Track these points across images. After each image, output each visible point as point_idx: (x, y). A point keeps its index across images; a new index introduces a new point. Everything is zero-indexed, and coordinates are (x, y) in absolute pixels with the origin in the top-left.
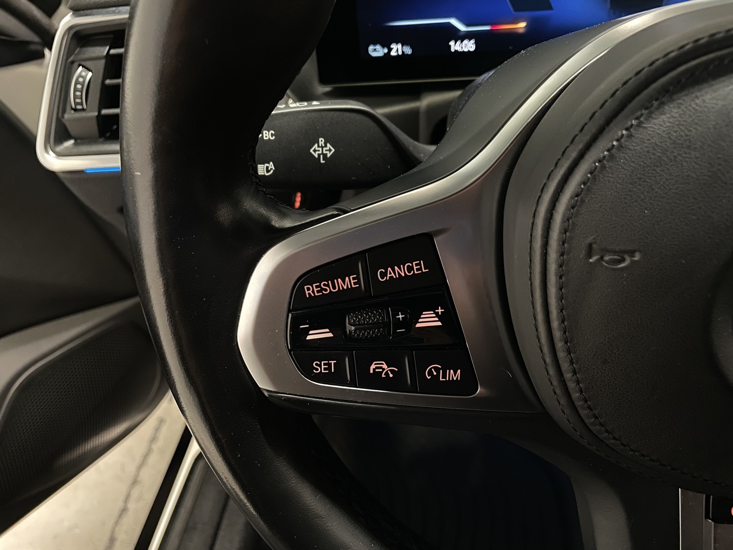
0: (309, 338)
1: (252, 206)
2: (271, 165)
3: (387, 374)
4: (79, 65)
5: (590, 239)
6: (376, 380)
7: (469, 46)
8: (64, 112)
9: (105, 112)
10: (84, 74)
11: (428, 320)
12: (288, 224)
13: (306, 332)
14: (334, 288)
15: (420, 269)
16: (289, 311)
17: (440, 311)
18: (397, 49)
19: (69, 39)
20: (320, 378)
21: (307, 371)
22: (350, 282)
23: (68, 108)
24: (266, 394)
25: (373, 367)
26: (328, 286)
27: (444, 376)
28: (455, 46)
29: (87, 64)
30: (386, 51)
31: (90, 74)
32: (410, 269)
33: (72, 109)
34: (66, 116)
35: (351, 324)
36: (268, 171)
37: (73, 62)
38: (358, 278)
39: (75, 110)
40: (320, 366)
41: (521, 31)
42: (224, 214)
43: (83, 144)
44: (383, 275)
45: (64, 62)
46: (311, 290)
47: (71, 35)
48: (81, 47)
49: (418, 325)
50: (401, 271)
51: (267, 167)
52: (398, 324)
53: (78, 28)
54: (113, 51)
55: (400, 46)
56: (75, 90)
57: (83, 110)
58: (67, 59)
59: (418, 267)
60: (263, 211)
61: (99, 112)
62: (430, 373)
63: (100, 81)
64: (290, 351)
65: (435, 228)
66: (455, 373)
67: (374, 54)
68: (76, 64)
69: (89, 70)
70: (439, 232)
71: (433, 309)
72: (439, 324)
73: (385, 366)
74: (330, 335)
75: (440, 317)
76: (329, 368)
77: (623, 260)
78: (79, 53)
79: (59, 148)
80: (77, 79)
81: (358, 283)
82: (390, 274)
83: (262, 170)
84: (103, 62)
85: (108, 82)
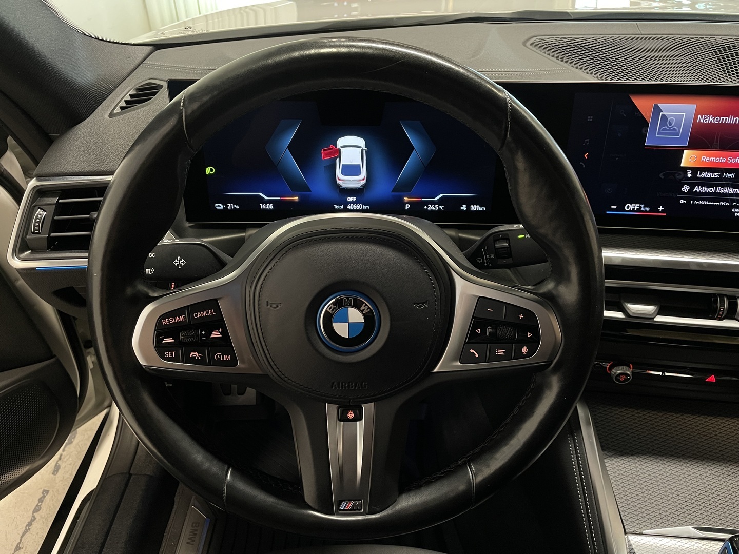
0: (163, 342)
1: (141, 288)
2: (153, 269)
3: (198, 357)
4: (39, 208)
5: (267, 300)
6: (193, 360)
7: (271, 206)
8: (27, 234)
9: (52, 235)
10: (41, 213)
11: (216, 334)
12: (156, 295)
13: (162, 339)
14: (175, 321)
15: (212, 313)
16: (155, 330)
17: (221, 330)
18: (230, 206)
19: (33, 194)
20: (168, 359)
21: (162, 356)
22: (182, 318)
23: (30, 232)
24: (144, 367)
25: (192, 354)
26: (172, 320)
27: (223, 358)
28: (263, 206)
29: (44, 207)
30: (224, 206)
31: (45, 213)
32: (208, 313)
33: (32, 233)
34: (28, 237)
35: (182, 336)
36: (151, 272)
37: (35, 206)
38: (185, 317)
39: (34, 233)
40: (168, 354)
41: (297, 200)
42: (129, 291)
43: (37, 253)
44: (196, 315)
45: (29, 206)
46: (166, 322)
47: (35, 191)
48: (41, 197)
49: (211, 337)
50: (204, 314)
51: (151, 270)
52: (202, 336)
53: (39, 188)
54: (60, 201)
55: (232, 205)
56: (35, 223)
57: (39, 233)
58: (32, 204)
59: (211, 312)
60: (146, 289)
61: (49, 235)
62: (217, 357)
63: (51, 217)
64: (155, 347)
65: (219, 297)
66: (228, 357)
67: (218, 208)
68: (37, 207)
69: (45, 211)
70: (220, 298)
71: (218, 329)
72: (221, 336)
73: (197, 354)
74: (173, 341)
75: (221, 333)
76: (172, 355)
77: (277, 307)
78: (39, 201)
79: (22, 256)
80: (37, 216)
81: (185, 318)
82: (199, 315)
83: (147, 271)
84: (54, 206)
85: (56, 217)
